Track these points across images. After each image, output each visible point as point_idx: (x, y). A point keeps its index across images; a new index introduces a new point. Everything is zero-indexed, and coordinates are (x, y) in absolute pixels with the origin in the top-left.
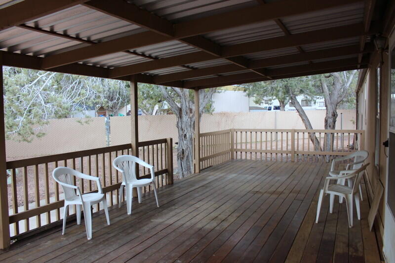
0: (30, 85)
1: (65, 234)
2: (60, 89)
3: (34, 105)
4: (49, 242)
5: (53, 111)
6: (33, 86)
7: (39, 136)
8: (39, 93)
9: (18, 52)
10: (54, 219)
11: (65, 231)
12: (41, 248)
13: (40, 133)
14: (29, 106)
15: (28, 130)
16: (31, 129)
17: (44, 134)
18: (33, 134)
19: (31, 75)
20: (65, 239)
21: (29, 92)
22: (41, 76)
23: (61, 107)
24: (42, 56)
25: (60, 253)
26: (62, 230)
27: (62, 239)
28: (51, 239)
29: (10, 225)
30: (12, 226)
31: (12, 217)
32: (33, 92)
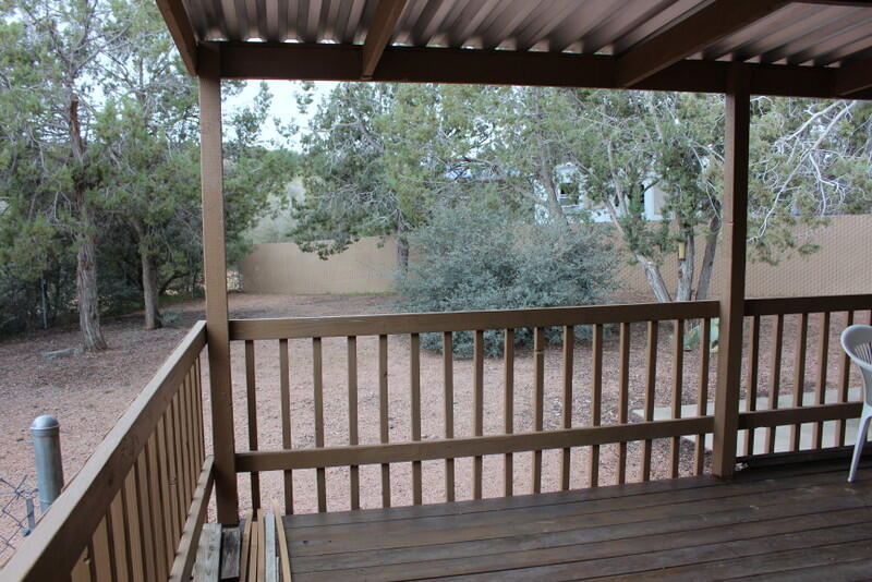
0: (791, 137)
1: (854, 481)
2: (859, 143)
3: (796, 182)
4: (816, 488)
5: (843, 195)
6: (798, 139)
7: (805, 252)
8: (810, 154)
9: (783, 62)
10: (829, 442)
11: (856, 474)
12: (797, 498)
13: (807, 245)
14: (786, 183)
15: (781, 236)
16: (787, 235)
17: (816, 247)
18: (792, 245)
19: (791, 115)
20: (854, 492)
21: (787, 151)
22: (815, 115)
23: (862, 186)
24: (836, 65)
25: (841, 521)
26: (849, 470)
27: (847, 490)
28: (822, 485)
29: (739, 432)
30: (742, 435)
31: (743, 416)
32: (797, 151)
